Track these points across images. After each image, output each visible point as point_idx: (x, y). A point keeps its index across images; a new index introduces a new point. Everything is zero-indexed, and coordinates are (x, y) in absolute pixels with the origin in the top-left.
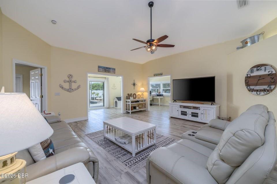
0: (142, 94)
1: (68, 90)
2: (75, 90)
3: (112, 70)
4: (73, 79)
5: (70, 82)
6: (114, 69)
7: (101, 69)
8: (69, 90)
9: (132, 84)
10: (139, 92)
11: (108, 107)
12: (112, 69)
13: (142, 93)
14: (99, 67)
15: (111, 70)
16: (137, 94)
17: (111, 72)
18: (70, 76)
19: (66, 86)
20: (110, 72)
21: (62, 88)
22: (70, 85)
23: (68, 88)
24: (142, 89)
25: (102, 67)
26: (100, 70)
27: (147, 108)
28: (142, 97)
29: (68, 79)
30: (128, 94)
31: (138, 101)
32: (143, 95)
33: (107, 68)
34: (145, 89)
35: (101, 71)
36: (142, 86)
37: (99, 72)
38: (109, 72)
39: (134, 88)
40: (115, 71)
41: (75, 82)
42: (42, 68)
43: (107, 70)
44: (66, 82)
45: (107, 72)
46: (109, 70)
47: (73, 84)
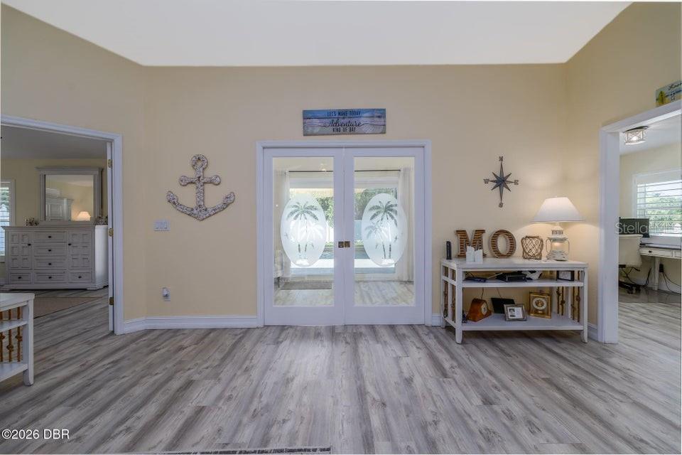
0: (553, 232)
1: (191, 214)
2: (217, 211)
3: (368, 120)
4: (209, 173)
5: (200, 182)
6: (381, 114)
7: (316, 121)
8: (195, 212)
9: (486, 181)
10: (533, 222)
11: (405, 279)
12: (367, 115)
13: (558, 228)
14: (308, 115)
15: (363, 120)
16: (519, 234)
17: (364, 129)
18: (199, 161)
19: (188, 197)
20: (357, 128)
21: (173, 202)
22: (201, 194)
23: (193, 205)
24: (559, 204)
25: (319, 111)
26: (310, 130)
27: (593, 318)
28: (551, 255)
29: (191, 174)
30: (462, 233)
31: (518, 276)
32: (562, 240)
33: (343, 113)
34: (574, 205)
35: (317, 130)
36: (562, 186)
37: (306, 137)
38: (352, 131)
39: (498, 201)
40: (382, 120)
41: (214, 182)
42: (111, 141)
43: (341, 121)
44: (186, 182)
45: (345, 130)
46: (353, 120)
47: (209, 188)
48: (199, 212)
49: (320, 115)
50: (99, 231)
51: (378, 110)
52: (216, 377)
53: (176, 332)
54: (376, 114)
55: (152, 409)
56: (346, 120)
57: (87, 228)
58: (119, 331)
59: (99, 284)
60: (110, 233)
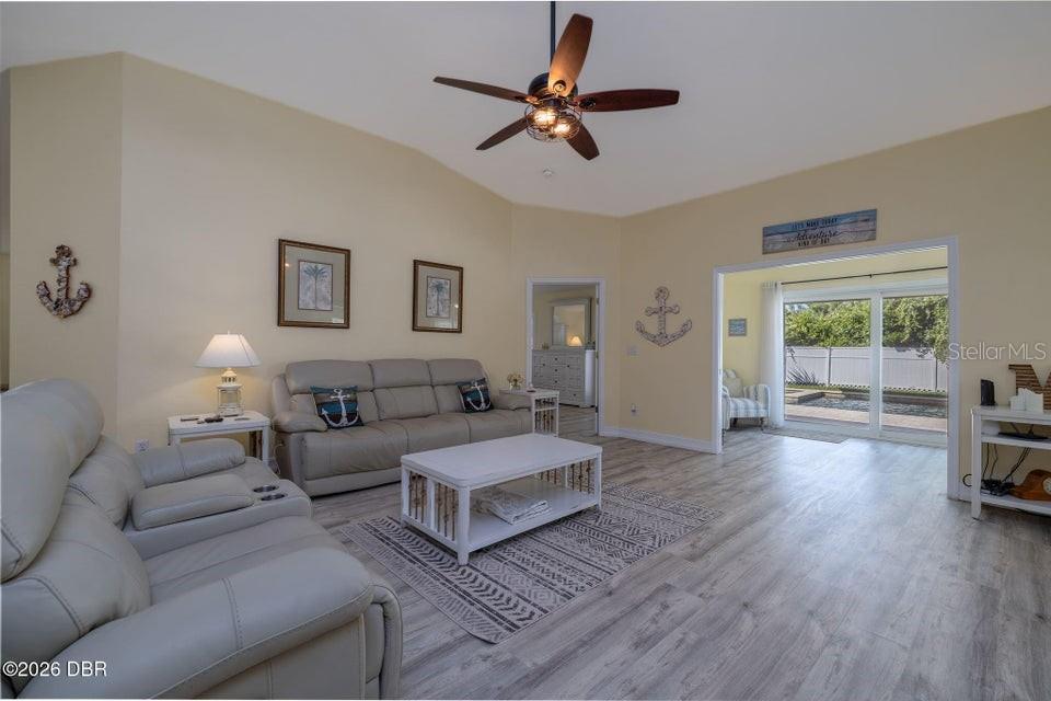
1: (654, 340)
2: (675, 337)
3: (847, 226)
4: (670, 303)
5: (661, 312)
6: (870, 216)
7: (778, 237)
8: (657, 338)
12: (849, 220)
14: (769, 232)
15: (840, 228)
17: (842, 238)
18: (662, 293)
19: (652, 326)
20: (832, 239)
21: (641, 330)
22: (663, 323)
23: (656, 333)
25: (783, 226)
26: (771, 247)
29: (655, 305)
33: (812, 224)
35: (779, 246)
37: (767, 255)
38: (825, 242)
40: (871, 223)
41: (674, 310)
42: (599, 284)
43: (810, 232)
44: (651, 312)
45: (814, 243)
46: (826, 230)
47: (670, 316)
48: (661, 339)
49: (784, 230)
50: (589, 355)
51: (863, 212)
52: (662, 470)
53: (640, 443)
54: (862, 218)
55: (618, 471)
56: (817, 231)
57: (579, 352)
58: (601, 434)
59: (588, 403)
60: (596, 356)
